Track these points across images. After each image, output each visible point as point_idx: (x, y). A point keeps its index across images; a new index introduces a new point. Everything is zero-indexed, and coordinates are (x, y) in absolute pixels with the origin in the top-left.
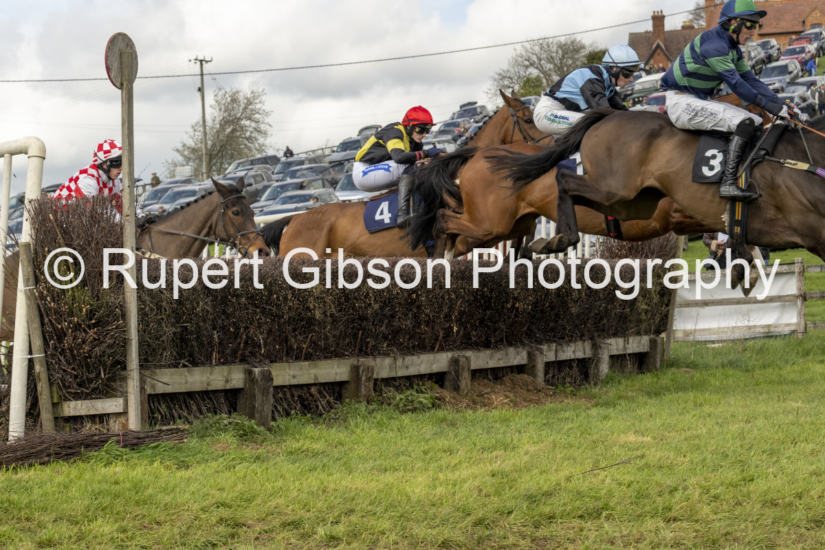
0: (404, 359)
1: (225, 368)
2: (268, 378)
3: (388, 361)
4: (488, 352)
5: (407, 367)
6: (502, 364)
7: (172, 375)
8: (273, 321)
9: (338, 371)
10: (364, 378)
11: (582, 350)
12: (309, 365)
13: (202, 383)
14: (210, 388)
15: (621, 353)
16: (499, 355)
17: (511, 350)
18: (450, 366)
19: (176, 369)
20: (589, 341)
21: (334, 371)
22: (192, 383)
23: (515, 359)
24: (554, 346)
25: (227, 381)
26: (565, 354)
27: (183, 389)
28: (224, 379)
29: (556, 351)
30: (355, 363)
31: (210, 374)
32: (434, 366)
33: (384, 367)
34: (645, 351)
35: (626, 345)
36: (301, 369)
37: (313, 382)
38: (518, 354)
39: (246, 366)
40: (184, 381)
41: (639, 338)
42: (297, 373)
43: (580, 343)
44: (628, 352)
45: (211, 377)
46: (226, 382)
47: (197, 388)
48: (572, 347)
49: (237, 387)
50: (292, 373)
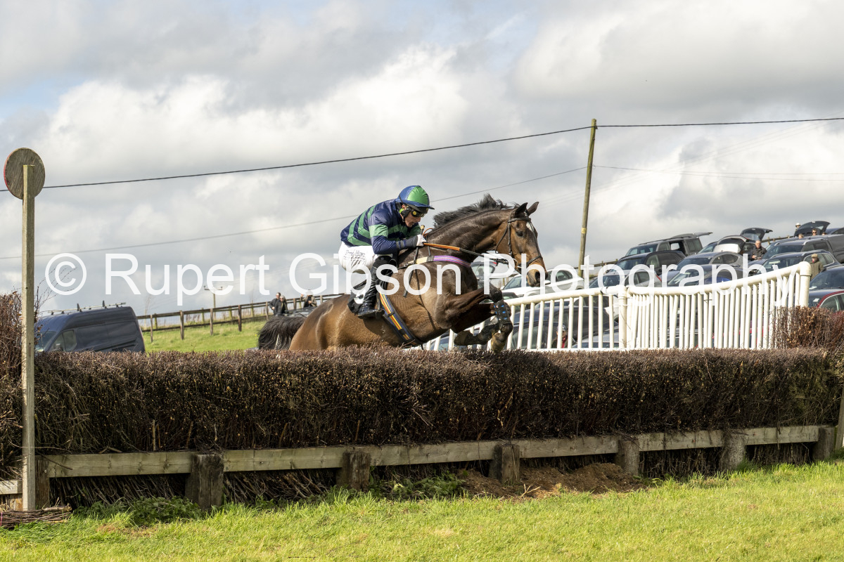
0: (421, 449)
1: (164, 453)
2: (218, 464)
3: (396, 449)
4: (554, 441)
5: (427, 455)
6: (575, 453)
7: (91, 459)
8: (231, 411)
9: (325, 458)
10: (355, 466)
11: (709, 440)
12: (283, 453)
13: (131, 467)
14: (142, 473)
15: (772, 443)
16: (571, 444)
17: (592, 440)
18: (494, 455)
19: (97, 455)
20: (718, 431)
21: (319, 458)
22: (118, 468)
23: (597, 447)
24: (661, 435)
25: (166, 467)
26: (680, 443)
27: (106, 473)
28: (163, 464)
29: (665, 440)
30: (349, 451)
31: (143, 459)
32: (469, 455)
33: (391, 455)
34: (812, 440)
35: (779, 436)
36: (272, 456)
37: (289, 468)
38: (602, 443)
39: (193, 453)
40: (107, 466)
41: (801, 427)
42: (264, 459)
43: (702, 432)
44: (782, 442)
45: (144, 463)
46: (164, 468)
47: (126, 472)
48: (690, 436)
49: (179, 472)
50: (257, 459)
